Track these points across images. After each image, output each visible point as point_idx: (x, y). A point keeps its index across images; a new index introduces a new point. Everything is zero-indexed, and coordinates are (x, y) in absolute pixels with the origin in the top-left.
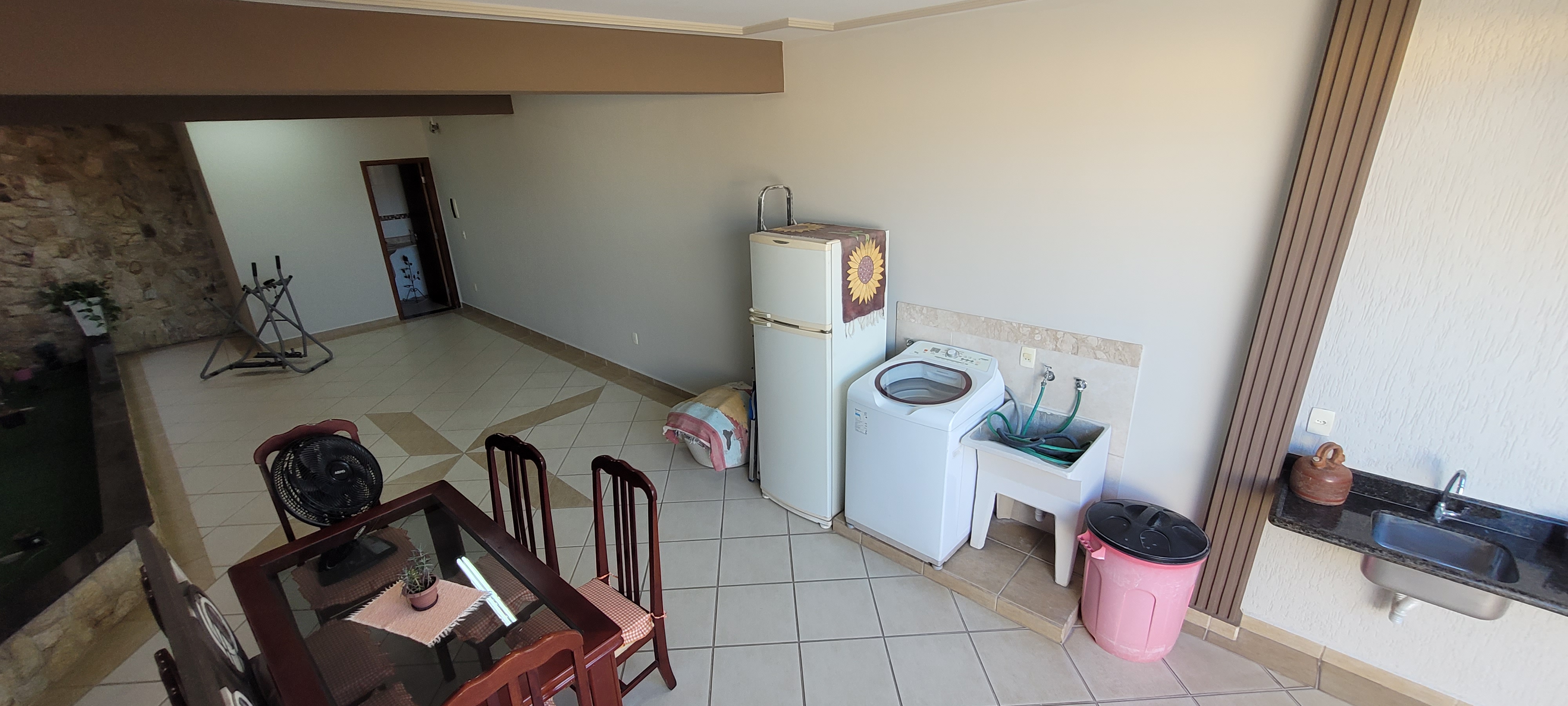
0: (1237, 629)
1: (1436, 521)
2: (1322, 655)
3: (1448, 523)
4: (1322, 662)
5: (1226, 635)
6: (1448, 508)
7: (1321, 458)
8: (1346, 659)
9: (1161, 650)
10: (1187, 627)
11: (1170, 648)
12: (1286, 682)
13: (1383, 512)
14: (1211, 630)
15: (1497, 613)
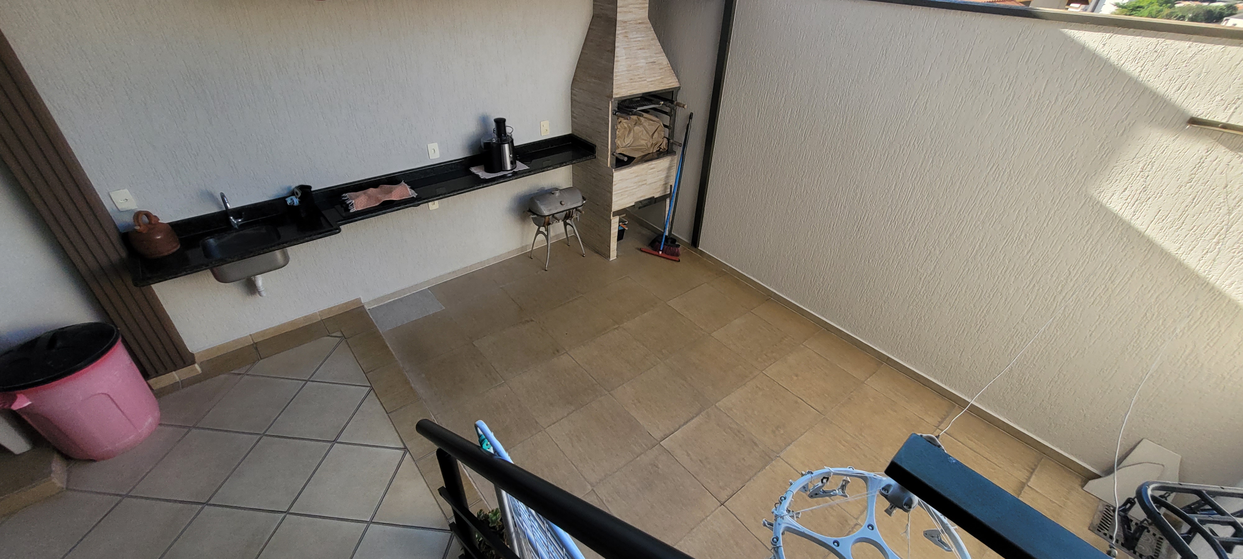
0: (196, 365)
1: (236, 228)
2: (253, 340)
3: (242, 227)
4: (255, 343)
5: (194, 374)
6: (235, 218)
7: (140, 225)
8: (264, 332)
9: (150, 420)
10: (159, 394)
11: (157, 414)
12: (242, 371)
13: (207, 239)
14: (182, 379)
15: (287, 260)
